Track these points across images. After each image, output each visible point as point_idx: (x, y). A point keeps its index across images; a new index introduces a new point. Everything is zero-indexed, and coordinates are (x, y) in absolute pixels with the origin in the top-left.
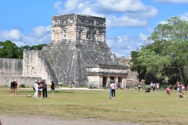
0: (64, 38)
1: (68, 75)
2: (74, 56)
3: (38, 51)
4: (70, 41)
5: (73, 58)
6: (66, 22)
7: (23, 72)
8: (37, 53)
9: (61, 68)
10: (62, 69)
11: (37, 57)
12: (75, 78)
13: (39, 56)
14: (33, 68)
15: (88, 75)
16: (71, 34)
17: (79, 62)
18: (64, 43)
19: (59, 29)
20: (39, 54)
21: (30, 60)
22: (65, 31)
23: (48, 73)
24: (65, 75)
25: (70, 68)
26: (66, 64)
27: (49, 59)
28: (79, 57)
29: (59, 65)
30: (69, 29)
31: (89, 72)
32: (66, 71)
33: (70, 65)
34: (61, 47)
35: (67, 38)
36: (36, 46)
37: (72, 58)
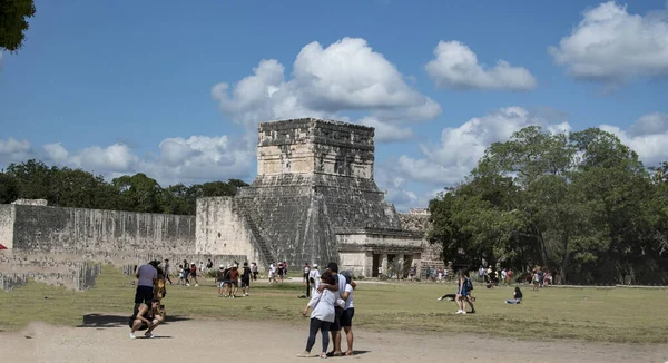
0: (287, 171)
1: (298, 250)
2: (310, 210)
3: (230, 198)
4: (300, 178)
5: (309, 215)
6: (293, 136)
7: (197, 243)
8: (227, 202)
9: (280, 235)
10: (284, 237)
11: (228, 212)
12: (313, 257)
13: (233, 210)
14: (219, 235)
15: (341, 252)
16: (302, 163)
17: (321, 222)
18: (285, 180)
19: (275, 150)
20: (234, 205)
21: (211, 219)
22: (288, 156)
23: (255, 247)
24: (292, 251)
25: (302, 236)
26: (292, 227)
27: (254, 217)
28: (321, 211)
29: (277, 228)
30: (298, 151)
31: (343, 245)
32: (292, 242)
33: (302, 230)
34: (281, 190)
35: (294, 171)
36: (200, 186)
37: (306, 214)
